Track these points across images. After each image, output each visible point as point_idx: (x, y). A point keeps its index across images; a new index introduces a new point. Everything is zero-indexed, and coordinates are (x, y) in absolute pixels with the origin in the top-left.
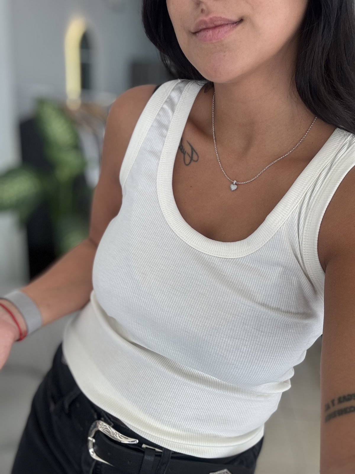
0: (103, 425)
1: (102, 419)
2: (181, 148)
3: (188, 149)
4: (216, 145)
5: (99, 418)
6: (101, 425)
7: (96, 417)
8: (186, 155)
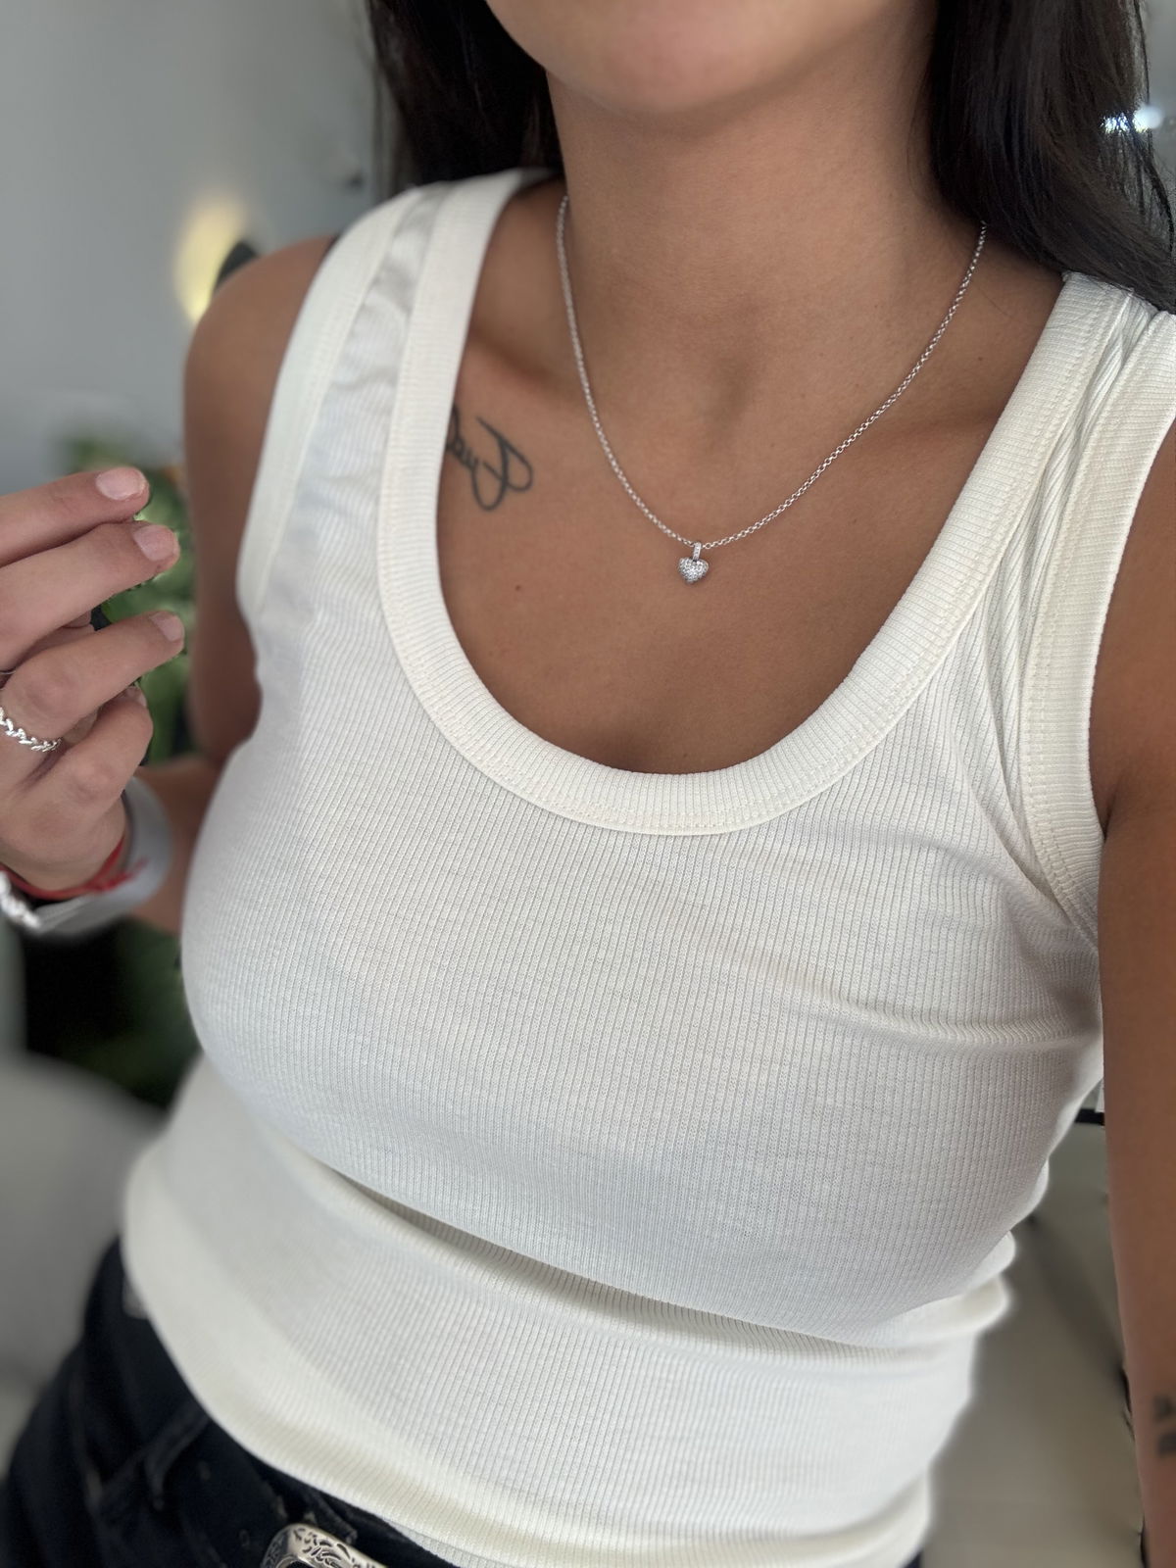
0: (315, 1543)
1: (311, 1516)
2: (455, 448)
3: (485, 448)
4: (597, 415)
5: (296, 1516)
6: (307, 1542)
7: (282, 1512)
8: (483, 475)
